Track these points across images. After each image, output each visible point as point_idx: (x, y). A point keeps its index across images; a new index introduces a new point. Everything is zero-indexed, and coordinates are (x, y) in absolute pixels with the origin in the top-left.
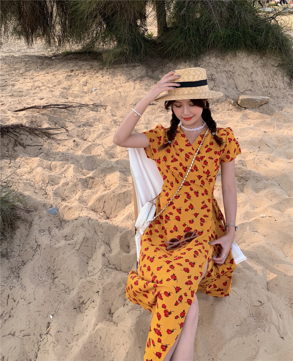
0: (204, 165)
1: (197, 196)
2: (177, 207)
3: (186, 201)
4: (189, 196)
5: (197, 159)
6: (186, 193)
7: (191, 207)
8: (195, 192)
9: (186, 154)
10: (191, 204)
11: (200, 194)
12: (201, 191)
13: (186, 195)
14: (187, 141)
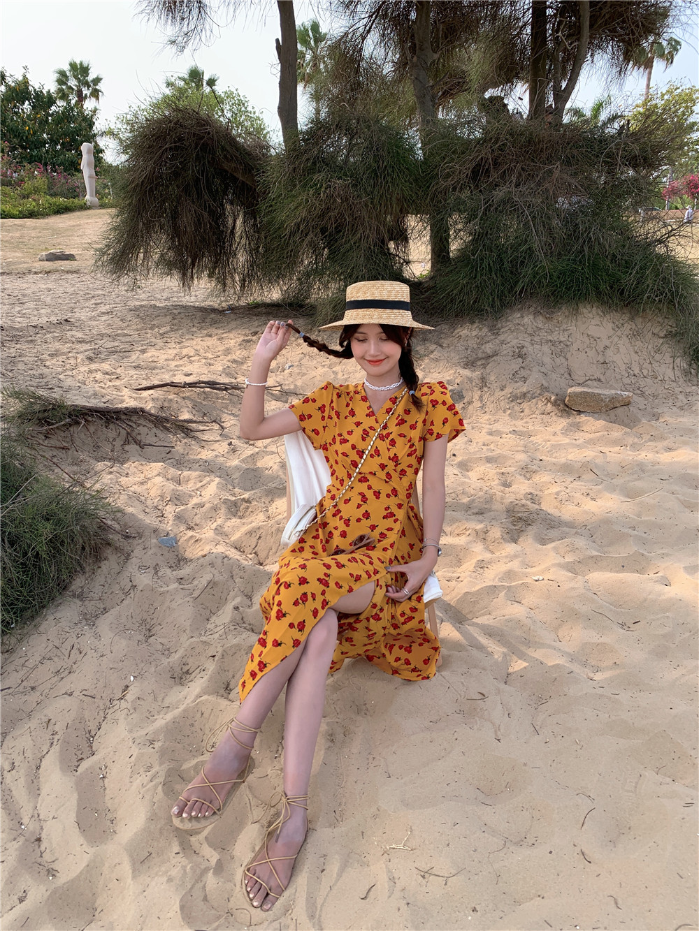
0: (390, 447)
1: (378, 498)
2: (345, 517)
3: (359, 506)
4: (364, 499)
5: (381, 437)
6: (360, 494)
7: (367, 515)
8: (375, 492)
9: (364, 430)
10: (366, 511)
11: (383, 496)
12: (385, 489)
13: (360, 497)
14: (369, 407)
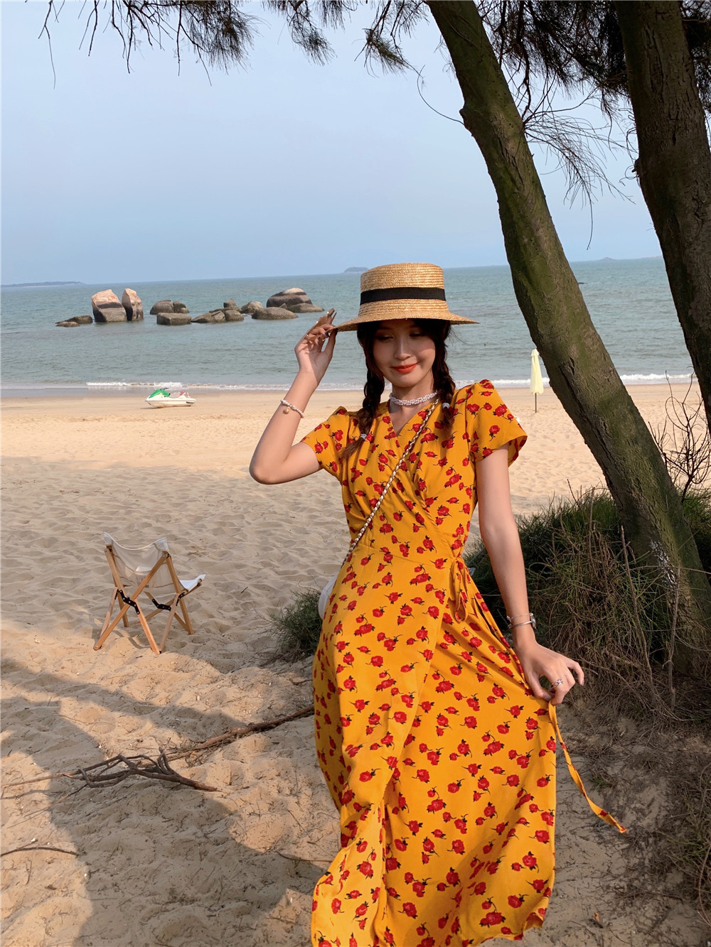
6: (383, 549)
7: (388, 579)
8: (402, 546)
9: (381, 455)
10: (389, 573)
13: (383, 554)
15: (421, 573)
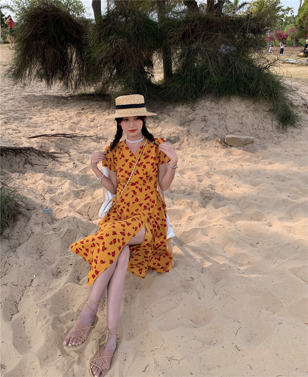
0: (144, 169)
1: (141, 191)
2: (127, 202)
3: (133, 196)
4: (135, 193)
5: (138, 165)
8: (139, 189)
9: (130, 163)
10: (137, 198)
11: (143, 190)
12: (144, 187)
13: (133, 192)
14: (130, 152)
15: (147, 196)
